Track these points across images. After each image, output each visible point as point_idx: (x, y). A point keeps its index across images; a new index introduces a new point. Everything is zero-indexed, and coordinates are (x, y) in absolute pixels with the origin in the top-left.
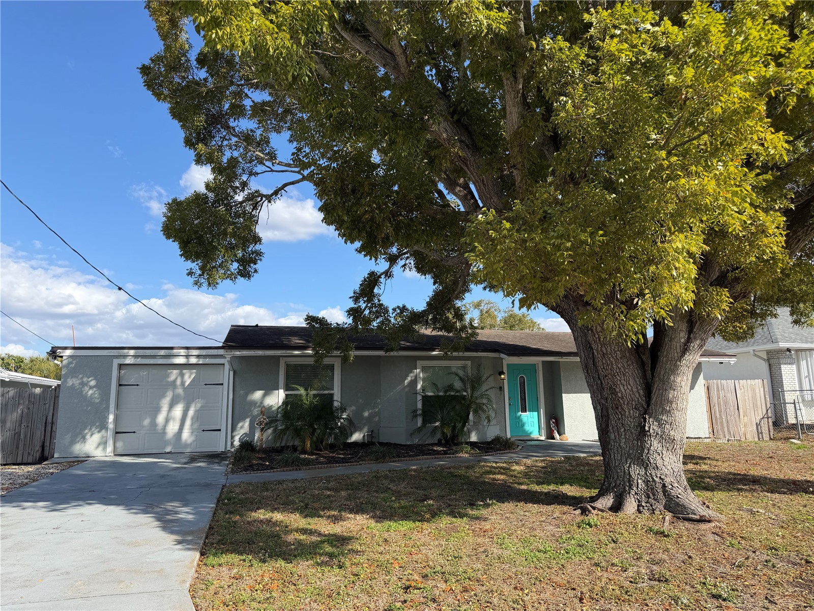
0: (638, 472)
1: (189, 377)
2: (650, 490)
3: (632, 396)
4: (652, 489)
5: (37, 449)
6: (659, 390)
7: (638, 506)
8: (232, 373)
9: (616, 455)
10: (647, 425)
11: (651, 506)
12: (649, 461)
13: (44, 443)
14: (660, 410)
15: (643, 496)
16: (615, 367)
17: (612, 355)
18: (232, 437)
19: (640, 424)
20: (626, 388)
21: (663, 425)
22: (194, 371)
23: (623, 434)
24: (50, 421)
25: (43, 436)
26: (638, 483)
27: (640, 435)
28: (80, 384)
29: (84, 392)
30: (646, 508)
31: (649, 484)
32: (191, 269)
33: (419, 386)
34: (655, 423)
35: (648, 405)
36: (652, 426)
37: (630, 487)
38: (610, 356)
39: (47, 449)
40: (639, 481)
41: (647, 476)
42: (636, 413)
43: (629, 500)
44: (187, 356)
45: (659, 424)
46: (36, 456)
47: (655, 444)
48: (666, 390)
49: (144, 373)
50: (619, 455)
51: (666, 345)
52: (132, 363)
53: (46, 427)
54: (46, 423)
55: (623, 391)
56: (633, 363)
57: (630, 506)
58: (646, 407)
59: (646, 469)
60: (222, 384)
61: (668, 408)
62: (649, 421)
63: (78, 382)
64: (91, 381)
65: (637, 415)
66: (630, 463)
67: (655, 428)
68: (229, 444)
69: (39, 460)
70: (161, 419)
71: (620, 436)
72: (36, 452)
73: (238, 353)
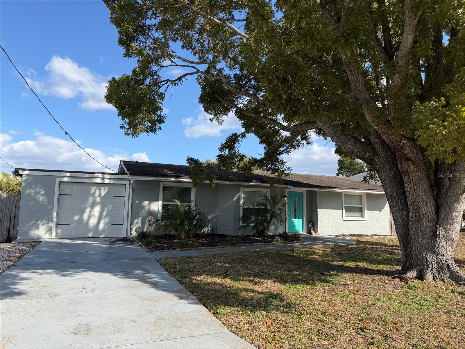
0: (432, 257)
1: (104, 191)
2: (440, 268)
3: (429, 214)
4: (441, 267)
5: (5, 233)
6: (446, 211)
7: (433, 277)
8: (131, 190)
9: (416, 248)
10: (438, 231)
11: (441, 277)
12: (438, 251)
13: (9, 229)
14: (447, 223)
15: (436, 271)
16: (420, 197)
17: (419, 191)
18: (131, 229)
19: (433, 231)
20: (425, 210)
21: (448, 232)
22: (107, 187)
23: (421, 235)
24: (14, 216)
25: (9, 225)
26: (432, 264)
27: (433, 237)
28: (35, 193)
29: (38, 198)
30: (438, 278)
31: (440, 265)
32: (123, 124)
33: (241, 202)
34: (443, 230)
35: (438, 220)
36: (441, 232)
37: (428, 266)
38: (418, 191)
39: (11, 233)
40: (433, 263)
41: (438, 260)
42: (430, 224)
43: (428, 273)
44: (103, 179)
45: (445, 231)
46: (4, 238)
47: (443, 242)
48: (451, 211)
49: (74, 187)
50: (418, 248)
51: (453, 186)
52: (68, 181)
53: (10, 220)
54: (10, 217)
55: (424, 211)
56: (430, 195)
57: (429, 276)
58: (436, 221)
59: (436, 256)
60: (124, 197)
61: (451, 222)
62: (439, 229)
63: (33, 191)
64: (42, 191)
65: (431, 225)
66: (426, 253)
67: (443, 233)
68: (129, 233)
69: (6, 240)
70: (85, 216)
71: (419, 237)
72: (4, 235)
73: (139, 178)
